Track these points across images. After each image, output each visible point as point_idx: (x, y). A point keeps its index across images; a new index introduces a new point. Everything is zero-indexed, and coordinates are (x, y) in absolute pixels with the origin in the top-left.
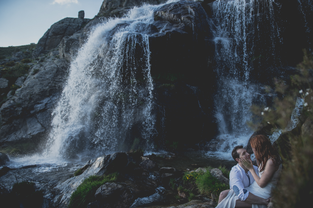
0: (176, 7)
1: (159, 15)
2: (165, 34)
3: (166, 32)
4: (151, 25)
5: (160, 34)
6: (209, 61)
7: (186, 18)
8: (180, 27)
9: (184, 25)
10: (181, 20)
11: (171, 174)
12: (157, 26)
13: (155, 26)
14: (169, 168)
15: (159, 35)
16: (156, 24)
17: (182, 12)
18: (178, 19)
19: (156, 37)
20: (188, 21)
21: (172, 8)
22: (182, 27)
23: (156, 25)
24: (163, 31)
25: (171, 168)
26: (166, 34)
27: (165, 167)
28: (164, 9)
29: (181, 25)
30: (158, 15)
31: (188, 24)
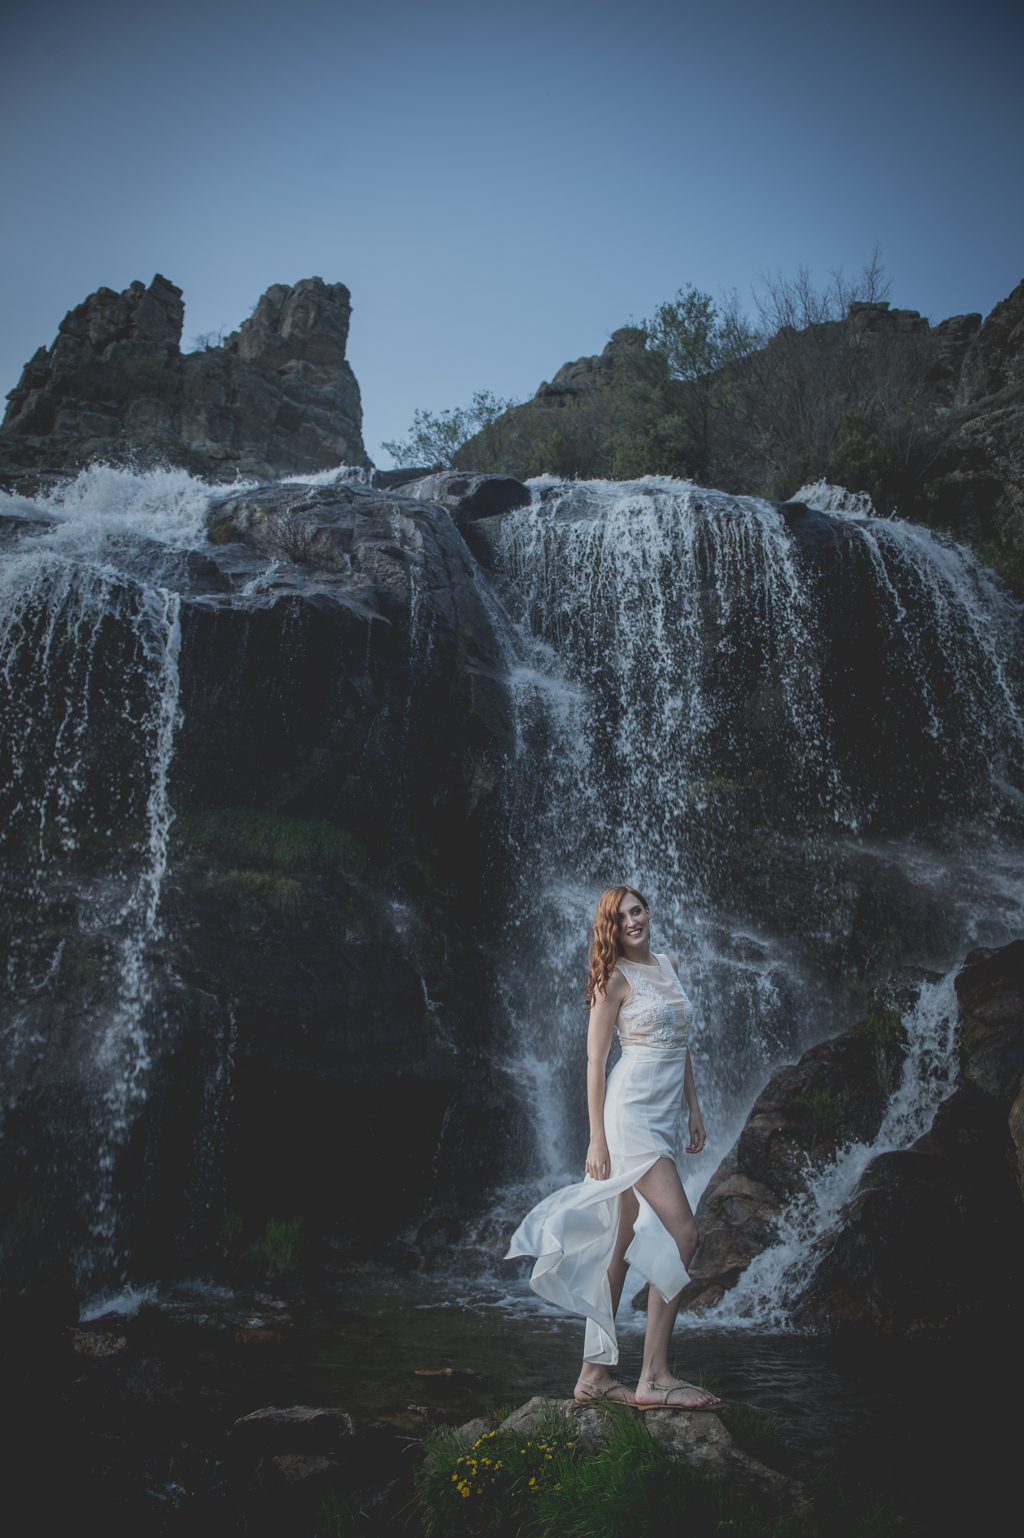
0: (332, 499)
1: (234, 522)
2: (273, 602)
3: (277, 593)
4: (194, 553)
5: (241, 599)
6: (480, 781)
7: (384, 552)
8: (349, 588)
9: (369, 582)
10: (353, 558)
11: (325, 1463)
12: (226, 564)
13: (212, 563)
14: (306, 1413)
15: (236, 605)
16: (218, 555)
17: (359, 526)
18: (336, 552)
19: (221, 610)
20: (391, 569)
21: (309, 502)
22: (361, 589)
23: (220, 560)
24: (259, 591)
25: (319, 1412)
26: (277, 603)
27: (272, 1411)
28: (265, 496)
29: (355, 578)
30: (231, 518)
31: (389, 580)
